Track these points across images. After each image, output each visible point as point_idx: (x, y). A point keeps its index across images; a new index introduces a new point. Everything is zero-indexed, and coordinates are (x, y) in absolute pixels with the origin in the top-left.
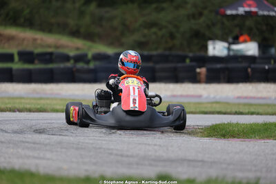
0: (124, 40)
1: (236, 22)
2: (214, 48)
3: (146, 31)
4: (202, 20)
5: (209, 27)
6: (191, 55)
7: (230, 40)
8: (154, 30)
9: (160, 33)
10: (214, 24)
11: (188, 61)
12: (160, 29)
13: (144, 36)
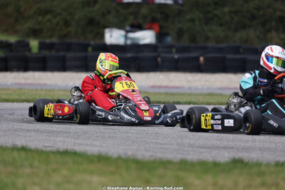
0: (18, 27)
1: (130, 10)
2: (111, 36)
3: (40, 18)
4: (97, 7)
5: (103, 15)
6: (92, 43)
7: (128, 28)
8: (48, 17)
9: (55, 21)
10: (109, 12)
11: (90, 49)
12: (55, 17)
13: (39, 23)
